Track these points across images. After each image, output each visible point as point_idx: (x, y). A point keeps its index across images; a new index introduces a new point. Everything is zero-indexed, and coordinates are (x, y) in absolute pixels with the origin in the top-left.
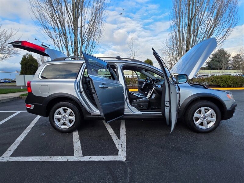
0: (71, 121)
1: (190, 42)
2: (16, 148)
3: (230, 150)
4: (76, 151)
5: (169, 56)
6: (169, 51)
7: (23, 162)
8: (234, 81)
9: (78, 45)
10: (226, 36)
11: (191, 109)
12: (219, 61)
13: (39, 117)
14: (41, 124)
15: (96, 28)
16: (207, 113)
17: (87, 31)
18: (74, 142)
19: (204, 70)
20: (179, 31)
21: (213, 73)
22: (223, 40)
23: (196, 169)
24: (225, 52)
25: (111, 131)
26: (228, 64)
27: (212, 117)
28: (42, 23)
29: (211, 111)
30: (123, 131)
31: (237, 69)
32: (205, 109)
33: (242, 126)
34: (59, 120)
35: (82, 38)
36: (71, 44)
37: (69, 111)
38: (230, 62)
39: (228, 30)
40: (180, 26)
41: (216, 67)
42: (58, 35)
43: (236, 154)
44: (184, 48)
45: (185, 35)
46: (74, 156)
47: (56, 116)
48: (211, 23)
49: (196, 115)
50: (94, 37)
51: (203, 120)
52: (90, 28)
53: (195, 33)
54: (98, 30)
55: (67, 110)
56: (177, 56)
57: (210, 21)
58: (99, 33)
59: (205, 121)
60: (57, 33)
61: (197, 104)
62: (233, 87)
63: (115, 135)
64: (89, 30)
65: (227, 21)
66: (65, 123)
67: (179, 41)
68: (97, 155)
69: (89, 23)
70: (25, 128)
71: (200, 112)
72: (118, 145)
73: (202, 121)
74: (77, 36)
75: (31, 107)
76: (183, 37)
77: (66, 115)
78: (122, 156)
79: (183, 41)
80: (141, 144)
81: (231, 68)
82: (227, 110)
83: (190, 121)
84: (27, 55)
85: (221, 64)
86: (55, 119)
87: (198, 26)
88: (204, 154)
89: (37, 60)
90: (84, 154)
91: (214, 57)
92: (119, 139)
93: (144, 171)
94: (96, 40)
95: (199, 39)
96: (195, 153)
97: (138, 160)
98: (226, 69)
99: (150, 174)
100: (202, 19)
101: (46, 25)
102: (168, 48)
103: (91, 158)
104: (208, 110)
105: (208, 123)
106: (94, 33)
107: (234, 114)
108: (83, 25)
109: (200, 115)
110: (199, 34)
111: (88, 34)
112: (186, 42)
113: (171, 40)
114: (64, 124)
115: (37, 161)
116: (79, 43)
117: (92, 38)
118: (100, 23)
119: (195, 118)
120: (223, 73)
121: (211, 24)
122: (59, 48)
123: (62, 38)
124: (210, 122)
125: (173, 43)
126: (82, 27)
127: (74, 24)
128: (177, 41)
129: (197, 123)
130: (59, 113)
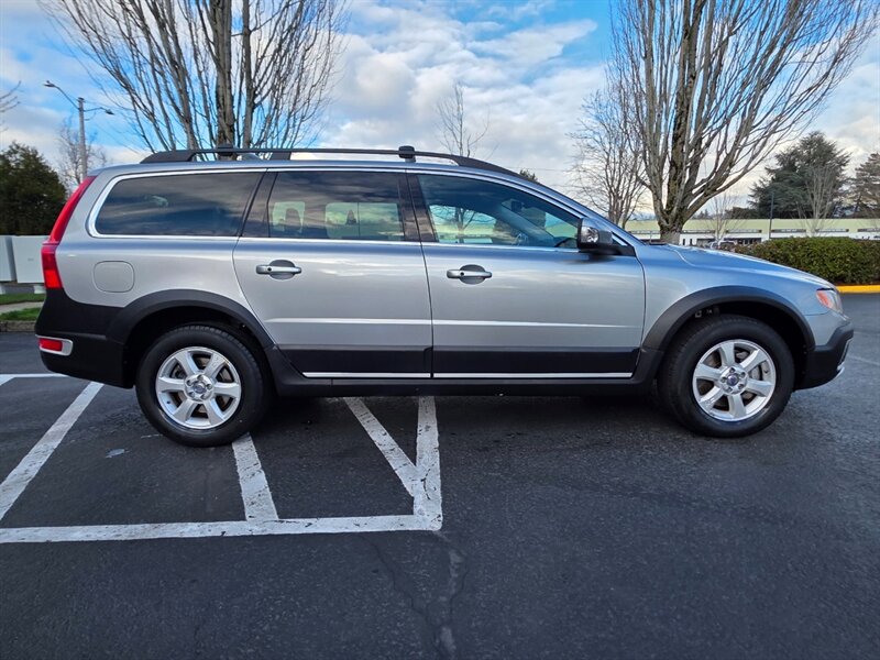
0: (226, 400)
1: (689, 100)
2: (13, 500)
3: (820, 488)
4: (253, 503)
5: (608, 160)
6: (606, 140)
7: (48, 545)
8: (855, 260)
9: (235, 110)
10: (830, 77)
11: (684, 350)
12: (802, 184)
13: (94, 388)
14: (101, 420)
15: (307, 37)
16: (744, 364)
17: (271, 51)
18: (241, 475)
19: (744, 220)
20: (648, 56)
21: (779, 231)
22: (819, 96)
23: (694, 548)
24: (826, 145)
25: (381, 437)
26: (835, 195)
27: (761, 379)
28: (76, 14)
29: (757, 355)
30: (428, 437)
31: (872, 217)
32: (738, 349)
33: (868, 413)
34: (176, 397)
35: (250, 81)
36: (202, 104)
37: (218, 360)
38: (845, 188)
39: (840, 53)
40: (651, 35)
41: (793, 207)
42: (150, 67)
43: (839, 500)
44: (666, 126)
45: (672, 71)
46: (244, 519)
47: (165, 381)
48: (775, 24)
49: (702, 370)
50: (300, 75)
51: (727, 391)
52: (282, 41)
53: (710, 65)
54: (316, 46)
55: (209, 356)
56: (639, 160)
57: (770, 17)
58: (322, 62)
59: (734, 393)
60: (141, 59)
61: (707, 328)
62: (853, 283)
63: (397, 449)
64: (280, 46)
65: (839, 17)
66: (201, 411)
67: (647, 95)
68: (333, 516)
69: (277, 17)
70: (38, 433)
71: (717, 360)
72: (410, 483)
73: (724, 393)
74: (229, 73)
75: (60, 350)
76: (663, 83)
77: (205, 379)
78: (426, 516)
79: (664, 97)
80: (498, 478)
81: (848, 213)
82: (817, 349)
83: (679, 392)
84: (15, 152)
85: (813, 197)
86: (159, 393)
87: (724, 38)
88: (725, 503)
89: (57, 177)
90: (284, 514)
91: (784, 169)
92: (414, 462)
93: (509, 559)
94: (308, 89)
95: (727, 91)
96: (695, 501)
97: (488, 526)
98: (830, 216)
99: (532, 567)
100: (740, 9)
101: (97, 23)
102: (602, 127)
103: (310, 524)
104: (749, 353)
105: (746, 402)
106: (298, 60)
107: (841, 368)
108: (251, 28)
109: (717, 371)
110: (725, 68)
111: (275, 63)
112: (677, 102)
113: (616, 94)
114: (198, 413)
115: (104, 538)
116: (239, 103)
117: (292, 81)
118: (326, 19)
119: (699, 380)
120: (817, 231)
121: (774, 29)
122: (155, 122)
123: (166, 82)
124: (754, 396)
125: (625, 106)
126: (246, 34)
127: (213, 19)
128: (638, 98)
129: (706, 401)
130: (178, 372)
